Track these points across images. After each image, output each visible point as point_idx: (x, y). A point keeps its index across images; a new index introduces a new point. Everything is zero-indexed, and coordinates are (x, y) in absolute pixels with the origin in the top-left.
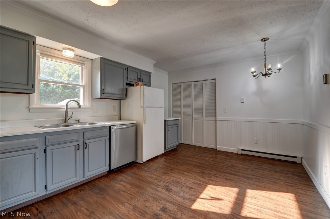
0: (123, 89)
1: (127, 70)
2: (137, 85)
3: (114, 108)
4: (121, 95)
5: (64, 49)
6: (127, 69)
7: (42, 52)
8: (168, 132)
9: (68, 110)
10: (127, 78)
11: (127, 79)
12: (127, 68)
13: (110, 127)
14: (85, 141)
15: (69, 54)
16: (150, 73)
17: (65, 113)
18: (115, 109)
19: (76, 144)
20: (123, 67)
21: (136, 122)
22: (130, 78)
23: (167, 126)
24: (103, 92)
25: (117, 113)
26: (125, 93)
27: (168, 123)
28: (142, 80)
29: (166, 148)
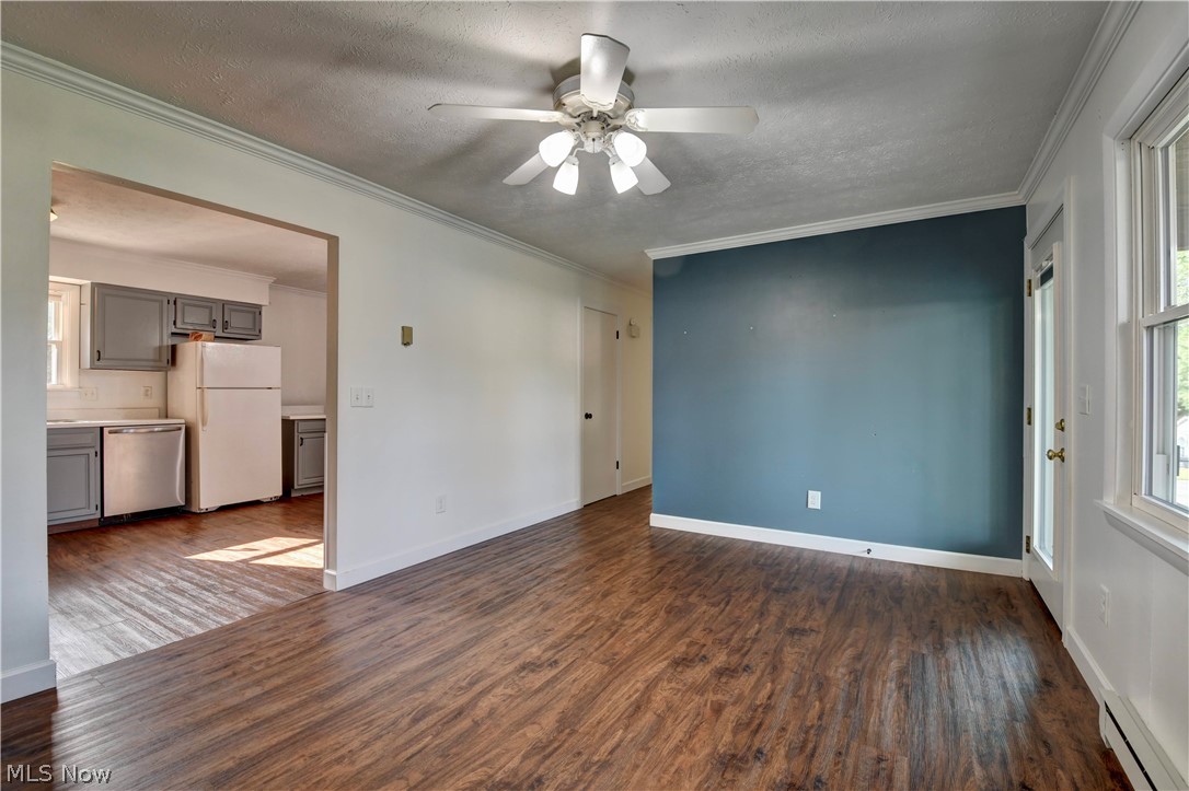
0: (160, 348)
1: (175, 304)
2: (198, 337)
3: (147, 391)
8: (301, 448)
10: (175, 321)
11: (175, 323)
12: (175, 300)
13: (102, 429)
16: (259, 307)
18: (149, 393)
20: (160, 298)
21: (183, 421)
22: (184, 323)
23: (296, 434)
24: (98, 356)
25: (155, 401)
26: (167, 355)
27: (301, 427)
28: (225, 325)
29: (296, 487)
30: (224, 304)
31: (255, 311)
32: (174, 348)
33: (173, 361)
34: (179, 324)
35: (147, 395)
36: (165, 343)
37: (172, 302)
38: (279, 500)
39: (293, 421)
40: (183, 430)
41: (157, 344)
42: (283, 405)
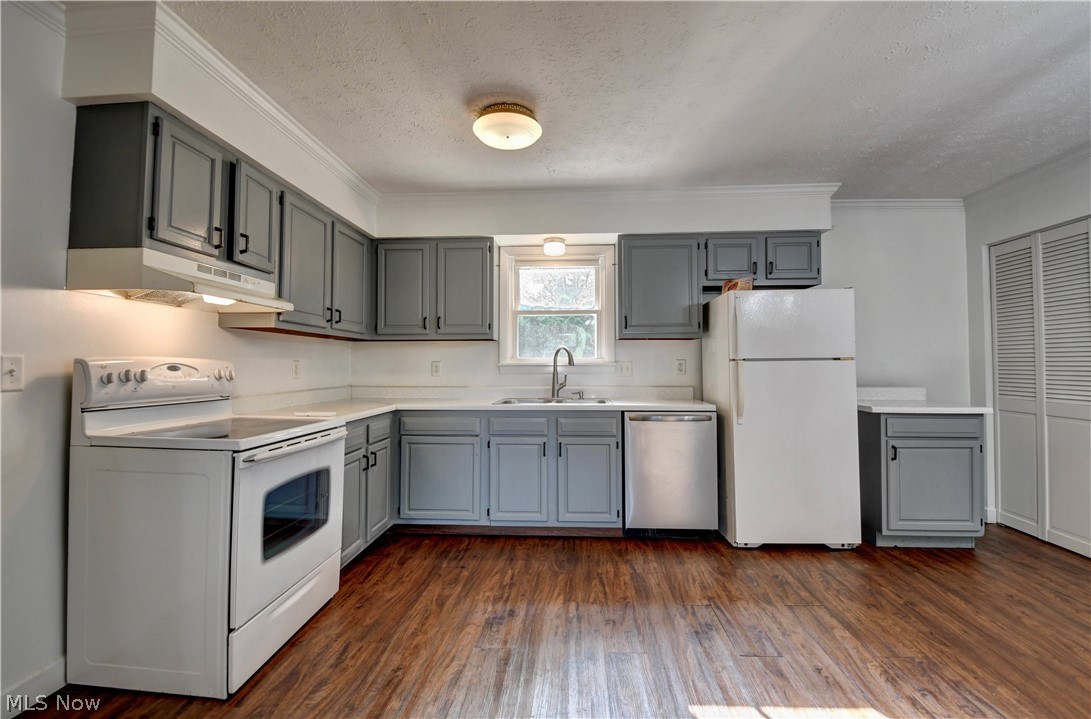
0: (690, 308)
1: (706, 248)
2: (734, 287)
3: (681, 365)
4: (683, 325)
5: (546, 240)
6: (706, 244)
7: (517, 258)
8: (893, 464)
9: (559, 369)
10: (706, 272)
11: (706, 275)
12: (706, 242)
13: (623, 412)
14: (560, 440)
15: (554, 249)
16: (816, 235)
17: (552, 376)
18: (683, 367)
19: (541, 440)
20: (687, 242)
21: (713, 407)
22: (716, 271)
23: (883, 439)
24: (625, 323)
25: (688, 379)
26: (697, 317)
27: (893, 427)
28: (770, 268)
29: (885, 532)
30: (767, 237)
31: (809, 241)
32: (706, 308)
33: (705, 324)
34: (710, 276)
35: (681, 371)
36: (695, 302)
37: (702, 246)
38: (857, 551)
39: (879, 415)
40: (715, 420)
41: (686, 302)
42: (858, 385)
